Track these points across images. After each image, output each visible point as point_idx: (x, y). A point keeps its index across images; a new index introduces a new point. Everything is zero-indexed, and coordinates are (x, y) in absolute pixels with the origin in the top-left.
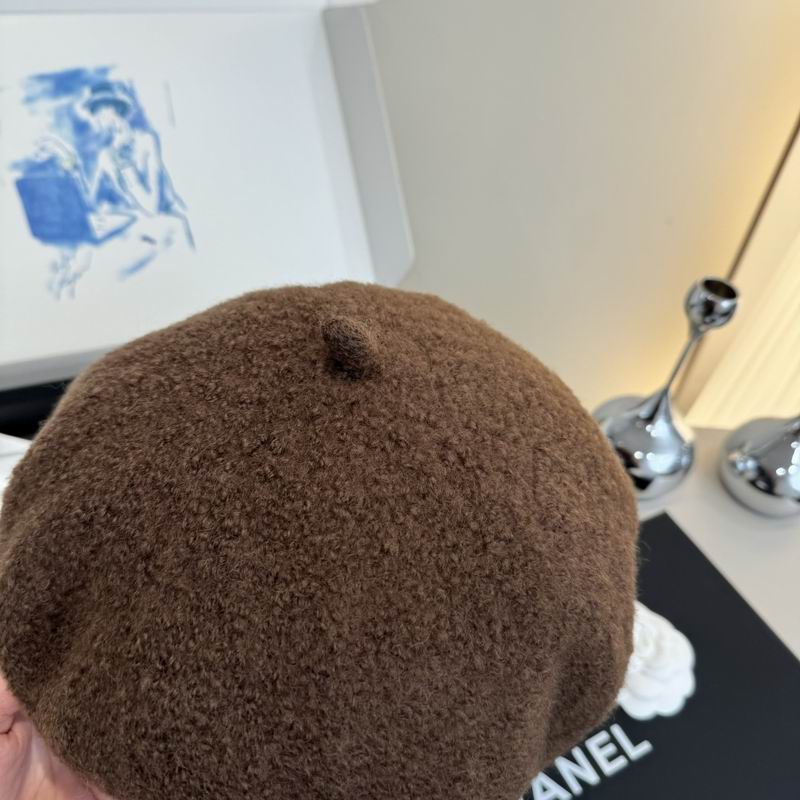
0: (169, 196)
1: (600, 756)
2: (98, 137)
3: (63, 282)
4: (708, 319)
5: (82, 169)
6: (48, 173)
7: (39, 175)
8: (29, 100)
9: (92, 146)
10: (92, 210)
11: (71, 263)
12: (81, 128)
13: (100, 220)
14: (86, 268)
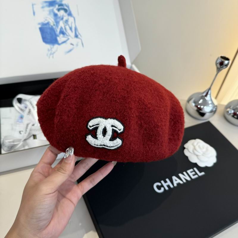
0: (77, 33)
1: (191, 174)
2: (60, 17)
3: (51, 54)
4: (222, 66)
5: (56, 26)
6: (47, 26)
7: (45, 26)
8: (43, 7)
9: (58, 20)
10: (58, 36)
11: (53, 49)
12: (56, 15)
13: (60, 39)
14: (57, 51)
